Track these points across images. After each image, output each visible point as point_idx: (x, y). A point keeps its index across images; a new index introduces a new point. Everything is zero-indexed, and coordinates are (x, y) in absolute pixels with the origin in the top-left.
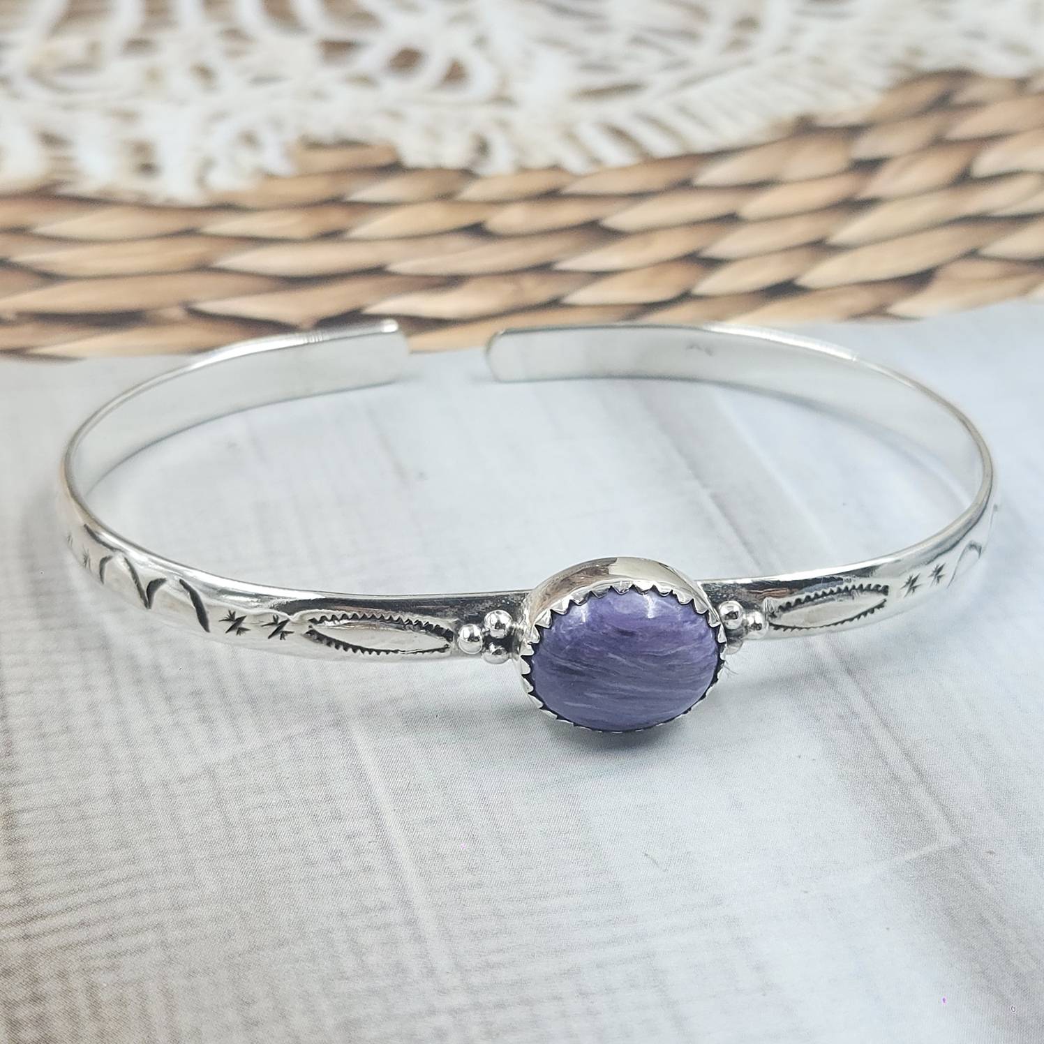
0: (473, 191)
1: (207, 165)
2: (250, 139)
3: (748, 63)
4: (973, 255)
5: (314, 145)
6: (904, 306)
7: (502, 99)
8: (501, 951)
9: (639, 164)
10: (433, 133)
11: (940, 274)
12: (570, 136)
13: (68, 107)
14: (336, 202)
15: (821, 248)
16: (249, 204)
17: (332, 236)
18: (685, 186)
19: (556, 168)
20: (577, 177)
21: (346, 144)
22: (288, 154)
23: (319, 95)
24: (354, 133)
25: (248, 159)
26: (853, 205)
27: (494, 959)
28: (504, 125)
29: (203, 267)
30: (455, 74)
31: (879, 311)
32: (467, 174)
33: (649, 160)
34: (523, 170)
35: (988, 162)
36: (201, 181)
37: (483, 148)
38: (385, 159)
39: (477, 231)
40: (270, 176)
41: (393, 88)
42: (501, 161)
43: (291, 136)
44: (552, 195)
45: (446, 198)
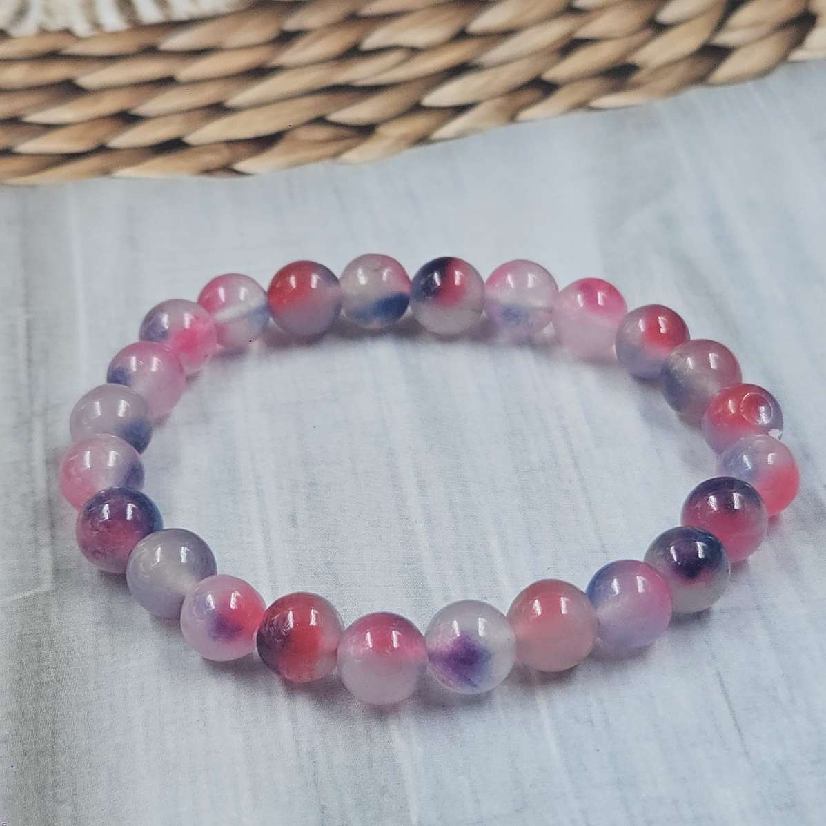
4: (321, 121)
6: (247, 163)
9: (128, 31)
11: (288, 136)
15: (218, 109)
18: (150, 51)
19: (68, 32)
20: (78, 39)
26: (259, 72)
31: (227, 169)
33: (137, 26)
34: (42, 32)
35: (376, 38)
37: (22, 12)
42: (31, 24)
44: (53, 56)
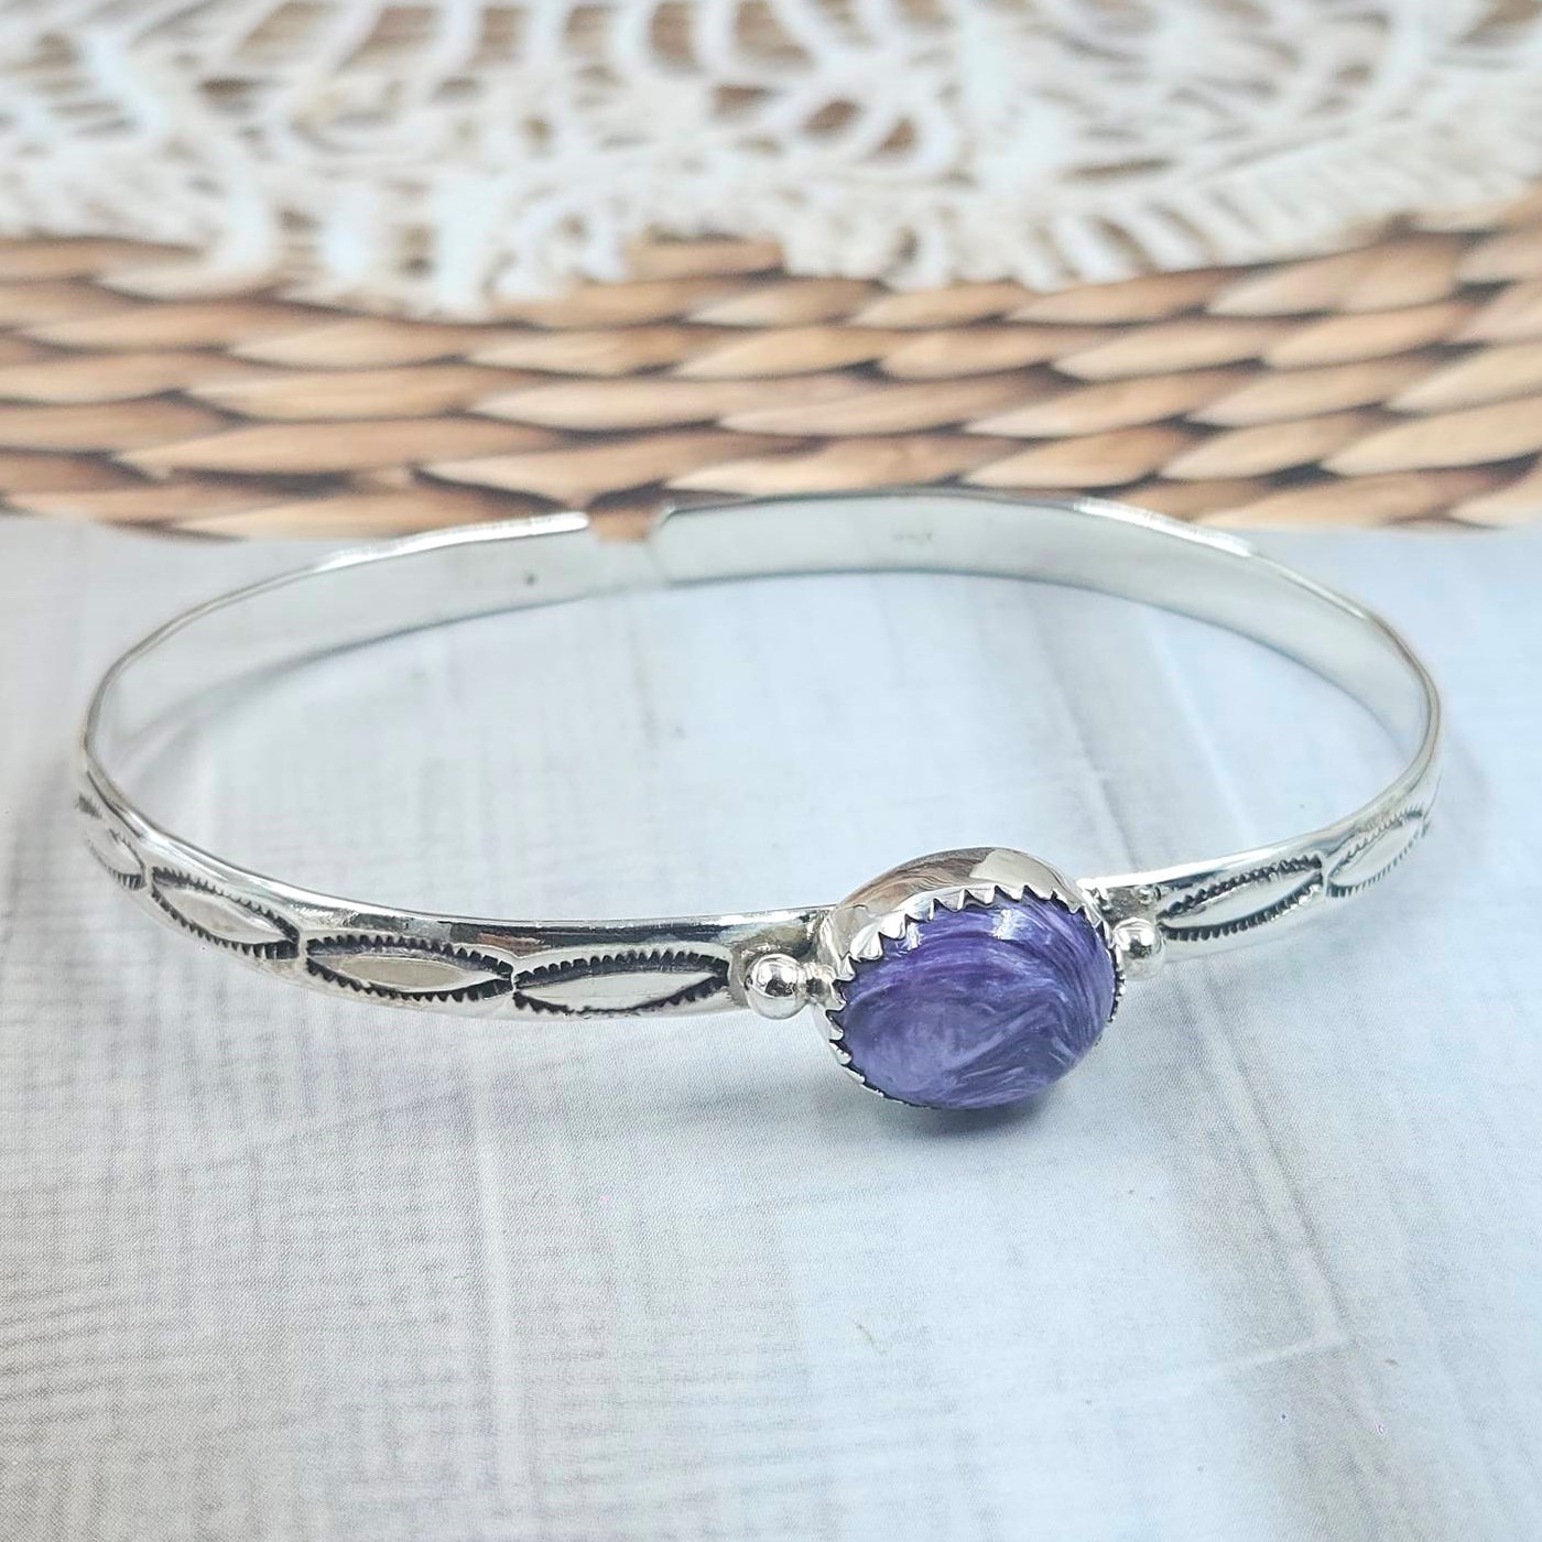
0: (878, 312)
1: (506, 261)
2: (575, 228)
3: (1339, 133)
5: (664, 238)
6: (1479, 509)
7: (958, 177)
8: (603, 1457)
9: (1135, 279)
10: (841, 226)
12: (1043, 236)
13: (334, 175)
14: (675, 322)
15: (1376, 414)
16: (549, 321)
17: (653, 372)
18: (1195, 314)
19: (1009, 281)
20: (1036, 295)
21: (712, 237)
22: (624, 250)
23: (693, 165)
24: (727, 221)
25: (564, 256)
26: (1442, 352)
27: (589, 1469)
28: (947, 215)
29: (456, 412)
30: (900, 139)
31: (1439, 515)
32: (876, 286)
33: (1151, 273)
34: (959, 283)
36: (488, 286)
37: (908, 249)
38: (759, 261)
39: (868, 372)
40: (589, 282)
41: (803, 158)
42: (931, 269)
43: (634, 224)
44: (993, 322)
45: (835, 320)
